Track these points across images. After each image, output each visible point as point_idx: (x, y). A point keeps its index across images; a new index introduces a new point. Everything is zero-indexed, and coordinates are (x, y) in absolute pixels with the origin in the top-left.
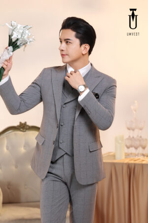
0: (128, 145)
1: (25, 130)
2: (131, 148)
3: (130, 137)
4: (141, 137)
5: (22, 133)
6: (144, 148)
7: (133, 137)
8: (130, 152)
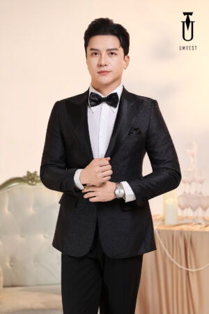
0: (182, 204)
1: (34, 183)
2: (186, 210)
3: (185, 193)
4: (201, 193)
5: (30, 187)
6: (205, 209)
7: (189, 194)
8: (185, 215)
